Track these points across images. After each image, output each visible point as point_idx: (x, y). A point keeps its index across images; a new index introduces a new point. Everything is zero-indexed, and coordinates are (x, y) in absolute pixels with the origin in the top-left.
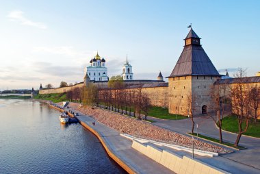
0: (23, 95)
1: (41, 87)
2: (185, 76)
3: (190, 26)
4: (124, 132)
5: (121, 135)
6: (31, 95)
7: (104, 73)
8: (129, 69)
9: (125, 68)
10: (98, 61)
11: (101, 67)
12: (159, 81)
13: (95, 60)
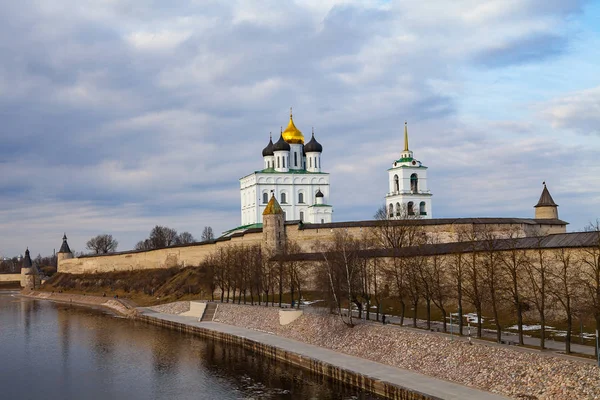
7: (320, 195)
8: (414, 179)
9: (400, 173)
10: (296, 148)
11: (304, 171)
12: (541, 223)
13: (284, 145)
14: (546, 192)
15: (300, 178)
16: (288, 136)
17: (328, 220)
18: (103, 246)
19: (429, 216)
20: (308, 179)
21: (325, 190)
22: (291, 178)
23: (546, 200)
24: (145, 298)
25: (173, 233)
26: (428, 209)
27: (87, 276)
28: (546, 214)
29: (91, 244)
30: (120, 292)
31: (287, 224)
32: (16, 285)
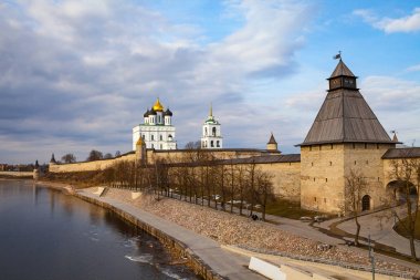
0: (18, 174)
1: (53, 160)
2: (332, 144)
3: (338, 56)
4: (227, 242)
5: (223, 247)
6: (34, 174)
7: (170, 136)
8: (214, 130)
9: (208, 127)
10: (159, 114)
11: (163, 125)
12: (269, 151)
13: (154, 112)
14: (272, 137)
15: (161, 128)
16: (156, 108)
17: (174, 148)
18: (69, 159)
19: (221, 147)
20: (164, 128)
21: (173, 135)
22: (156, 128)
23: (272, 141)
24: (84, 184)
25: (100, 154)
26: (221, 144)
27: (61, 174)
28: (272, 147)
29: (64, 158)
30: (74, 182)
31: (147, 150)
32: (31, 177)
